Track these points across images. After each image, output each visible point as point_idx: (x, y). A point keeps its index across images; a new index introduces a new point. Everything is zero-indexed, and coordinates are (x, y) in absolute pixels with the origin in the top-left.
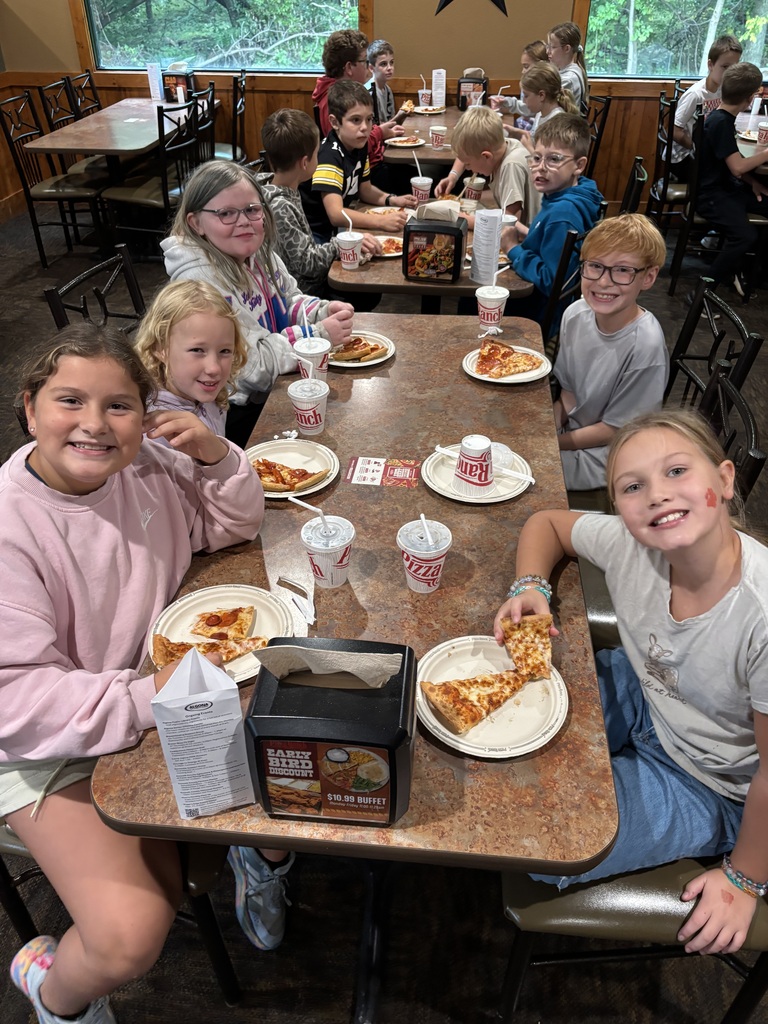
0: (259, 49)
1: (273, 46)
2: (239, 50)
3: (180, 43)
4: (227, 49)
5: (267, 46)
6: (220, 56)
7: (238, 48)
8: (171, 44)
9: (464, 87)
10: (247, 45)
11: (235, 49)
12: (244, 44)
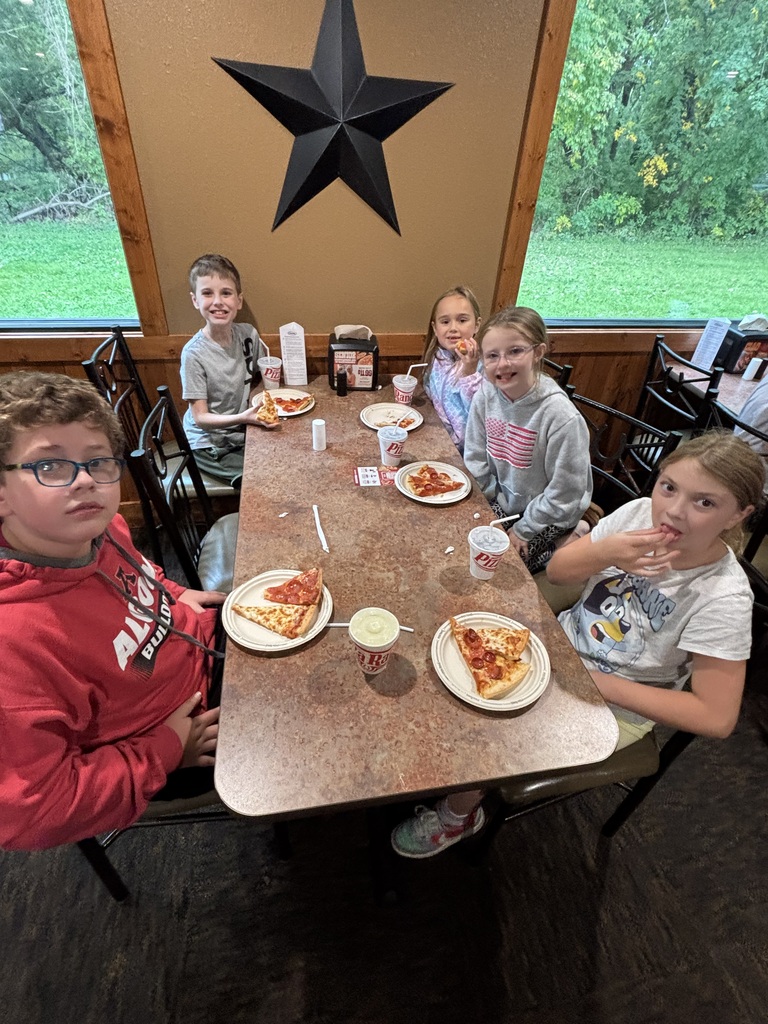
0: (79, 202)
1: (92, 201)
2: (59, 203)
3: (23, 188)
4: (47, 202)
5: (85, 201)
6: (42, 207)
7: (58, 201)
8: (15, 189)
9: (339, 357)
10: (66, 199)
11: (55, 202)
12: (64, 198)
